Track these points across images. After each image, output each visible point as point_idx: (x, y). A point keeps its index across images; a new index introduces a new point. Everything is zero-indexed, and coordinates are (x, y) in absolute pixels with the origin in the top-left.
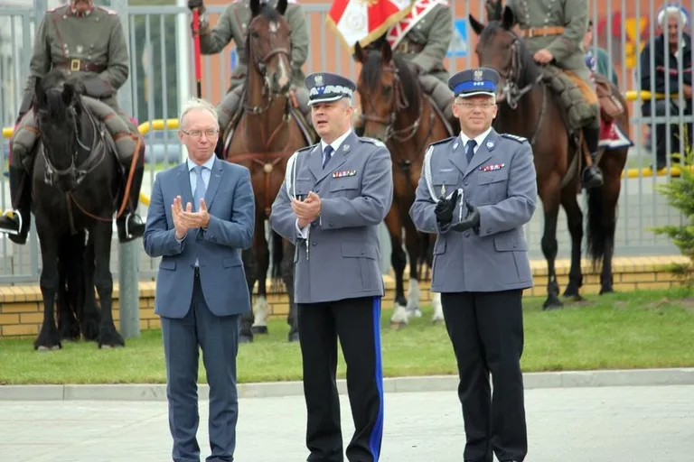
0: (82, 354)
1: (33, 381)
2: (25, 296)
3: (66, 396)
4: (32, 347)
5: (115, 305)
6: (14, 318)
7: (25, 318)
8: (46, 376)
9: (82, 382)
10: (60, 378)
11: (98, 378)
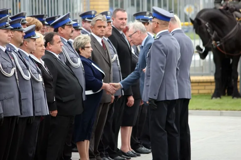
0: (227, 101)
1: (210, 109)
2: (207, 80)
3: (221, 115)
4: (210, 97)
5: (238, 84)
6: (203, 87)
7: (207, 87)
8: (214, 108)
9: (227, 110)
10: (219, 108)
11: (232, 109)
